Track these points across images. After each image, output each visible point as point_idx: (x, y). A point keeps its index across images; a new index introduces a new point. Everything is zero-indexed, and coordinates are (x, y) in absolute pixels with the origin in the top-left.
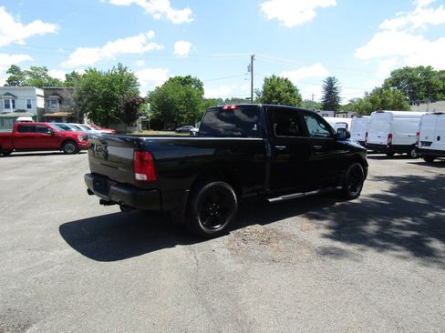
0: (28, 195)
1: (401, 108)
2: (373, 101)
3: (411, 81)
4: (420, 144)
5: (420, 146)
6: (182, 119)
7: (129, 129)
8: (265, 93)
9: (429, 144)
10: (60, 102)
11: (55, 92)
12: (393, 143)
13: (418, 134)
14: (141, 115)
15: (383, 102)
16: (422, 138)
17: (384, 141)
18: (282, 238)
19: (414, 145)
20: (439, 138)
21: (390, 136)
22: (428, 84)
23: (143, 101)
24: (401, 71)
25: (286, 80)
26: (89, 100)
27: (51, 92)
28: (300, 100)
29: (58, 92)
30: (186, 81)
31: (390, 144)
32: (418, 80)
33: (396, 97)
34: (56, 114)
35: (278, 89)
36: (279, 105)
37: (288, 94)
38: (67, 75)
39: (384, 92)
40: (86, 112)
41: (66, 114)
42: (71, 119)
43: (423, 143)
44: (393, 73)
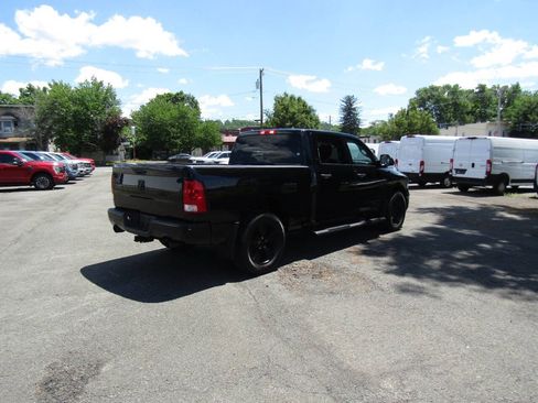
0: (18, 239)
1: (430, 132)
2: (399, 124)
3: (437, 102)
4: (454, 172)
5: (454, 174)
6: (175, 145)
7: (108, 157)
8: (276, 114)
9: (463, 171)
10: (16, 125)
11: (8, 111)
12: (425, 171)
13: (452, 161)
14: (123, 141)
15: (410, 125)
16: (456, 166)
17: (416, 169)
18: (334, 272)
19: (447, 173)
20: (473, 165)
21: (422, 163)
22: (456, 105)
23: (126, 122)
24: (425, 90)
25: (299, 99)
26: (55, 122)
27: (4, 111)
28: (317, 121)
29: (13, 111)
30: (177, 99)
31: (422, 172)
32: (446, 100)
33: (423, 119)
34: (10, 140)
35: (292, 110)
36: (293, 129)
37: (304, 115)
38: (21, 90)
39: (411, 113)
40: (51, 137)
41: (24, 139)
42: (31, 146)
43: (457, 170)
44: (418, 92)
